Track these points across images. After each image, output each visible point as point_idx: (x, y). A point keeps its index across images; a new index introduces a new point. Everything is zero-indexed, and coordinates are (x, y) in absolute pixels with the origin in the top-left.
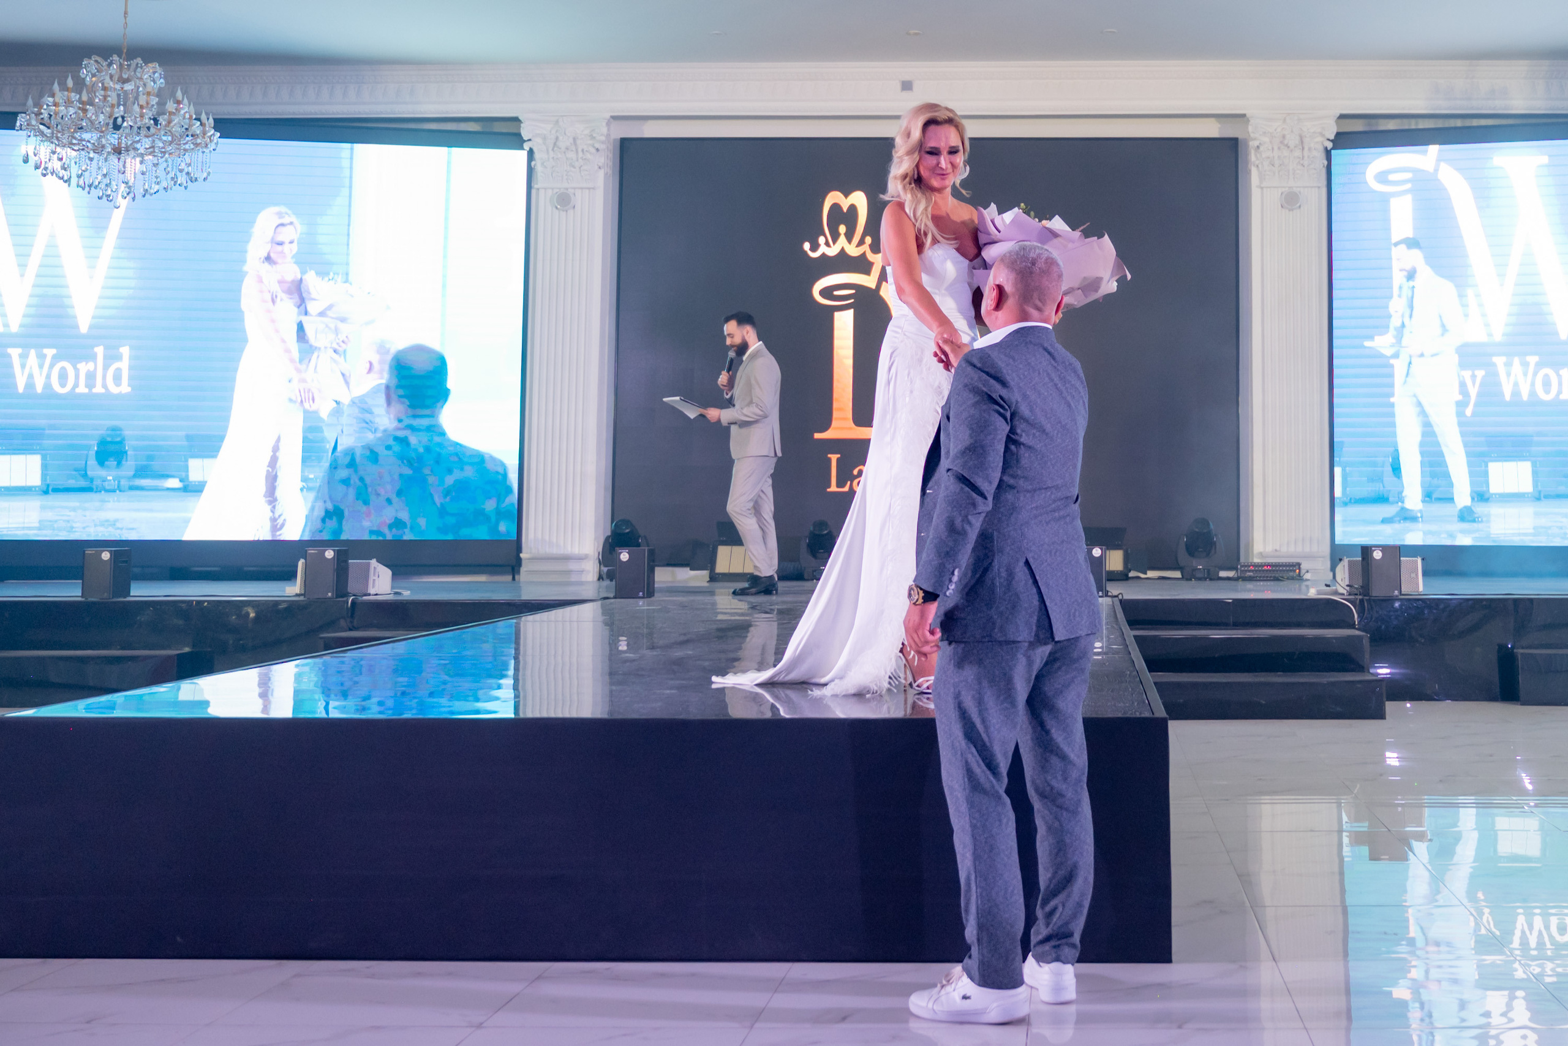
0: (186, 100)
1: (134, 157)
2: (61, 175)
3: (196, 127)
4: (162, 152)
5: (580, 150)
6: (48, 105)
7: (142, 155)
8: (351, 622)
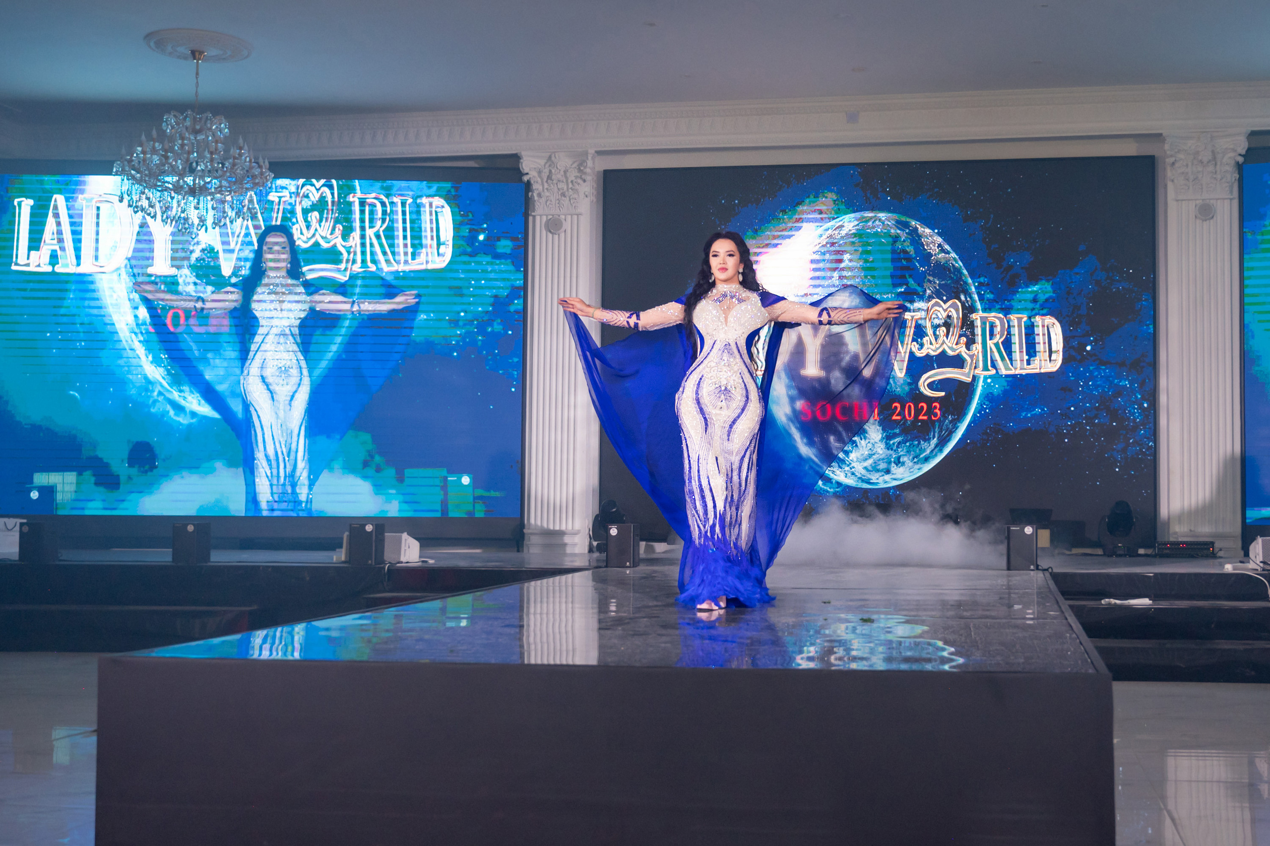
0: (246, 147)
1: (206, 196)
2: (148, 212)
3: (257, 172)
4: (228, 191)
5: (569, 181)
6: (137, 154)
7: (211, 194)
8: (388, 585)
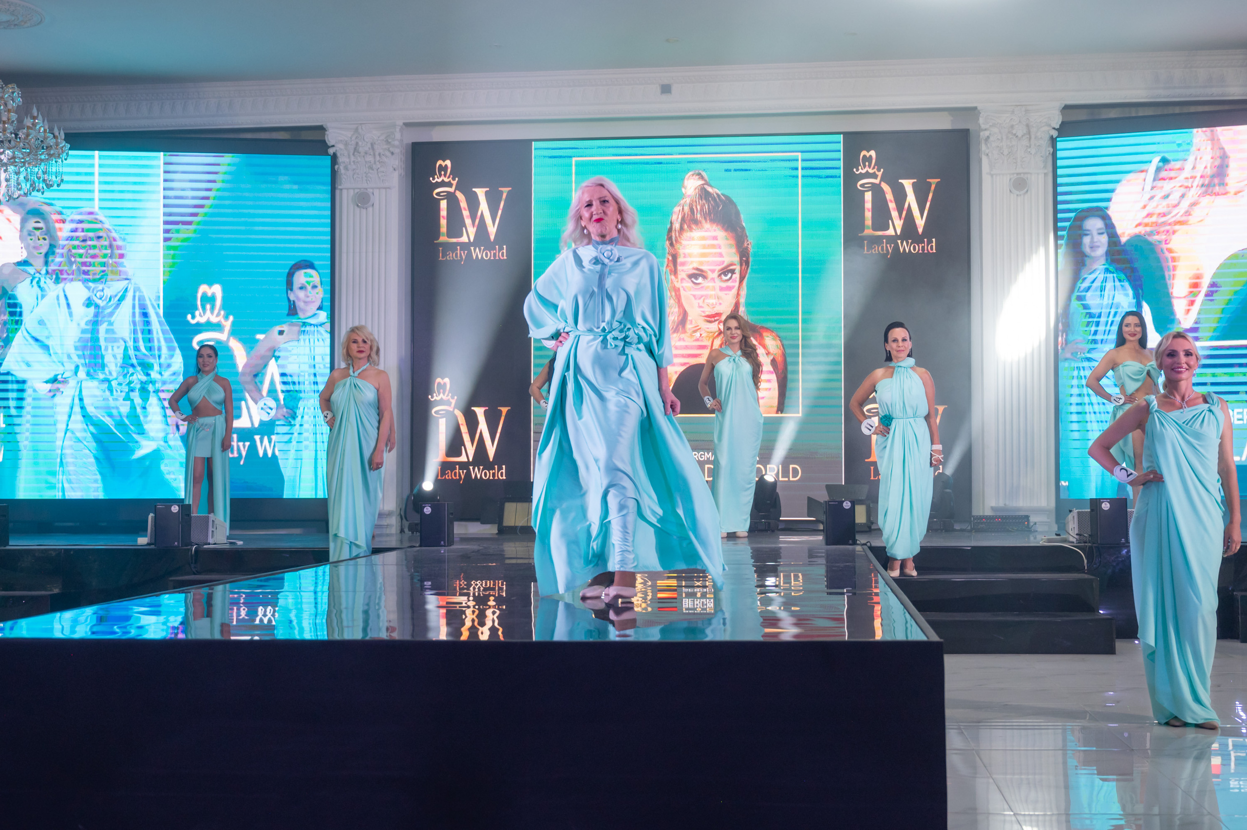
0: (40, 116)
3: (51, 141)
4: (22, 162)
5: (377, 154)
7: (6, 165)
8: (195, 567)
